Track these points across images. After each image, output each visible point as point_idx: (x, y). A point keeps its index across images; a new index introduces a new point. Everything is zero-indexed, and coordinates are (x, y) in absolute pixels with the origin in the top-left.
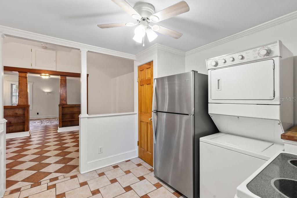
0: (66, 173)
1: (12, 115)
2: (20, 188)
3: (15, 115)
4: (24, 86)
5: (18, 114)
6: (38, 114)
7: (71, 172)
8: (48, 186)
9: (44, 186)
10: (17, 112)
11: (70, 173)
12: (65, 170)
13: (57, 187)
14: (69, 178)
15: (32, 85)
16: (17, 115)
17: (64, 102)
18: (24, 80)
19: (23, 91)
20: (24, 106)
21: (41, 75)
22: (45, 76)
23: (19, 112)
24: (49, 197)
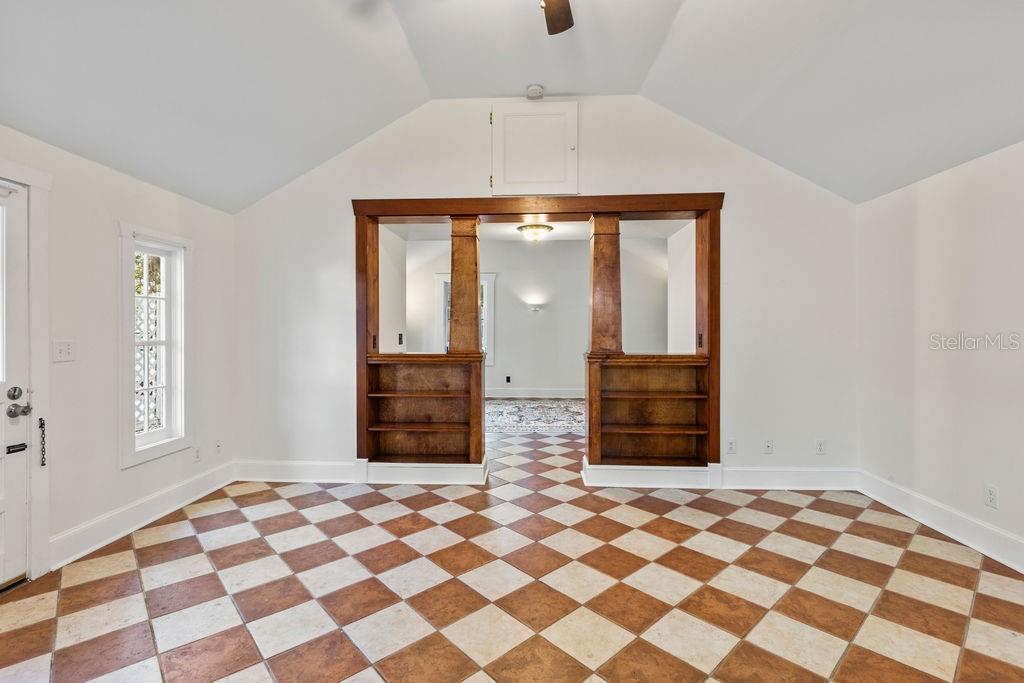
1: (437, 392)
3: (443, 392)
4: (467, 274)
5: (452, 388)
6: (508, 380)
10: (449, 380)
17: (609, 344)
18: (469, 248)
19: (464, 294)
20: (467, 355)
21: (520, 228)
22: (536, 230)
23: (455, 379)
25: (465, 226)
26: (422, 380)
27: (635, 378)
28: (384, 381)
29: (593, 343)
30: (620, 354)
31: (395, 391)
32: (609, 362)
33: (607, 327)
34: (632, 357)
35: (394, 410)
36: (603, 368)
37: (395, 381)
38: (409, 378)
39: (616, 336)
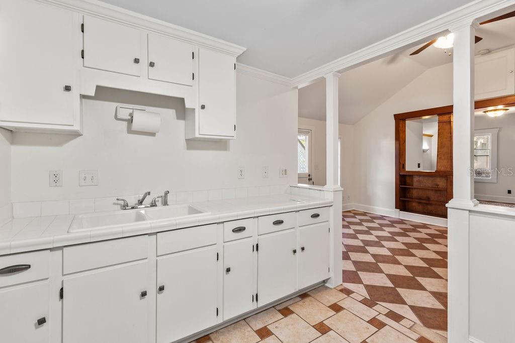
0: (424, 324)
1: (432, 187)
2: (353, 292)
3: (435, 188)
4: (446, 138)
5: (440, 186)
6: (509, 192)
7: (435, 331)
8: (374, 318)
9: (371, 313)
10: (439, 183)
11: (432, 330)
12: (430, 318)
13: (382, 330)
14: (416, 336)
15: (498, 134)
16: (438, 188)
18: (447, 127)
19: (444, 146)
21: (485, 112)
22: (495, 112)
23: (441, 183)
24: (356, 333)
25: (445, 118)
26: (425, 182)
28: (408, 181)
31: (412, 186)
35: (412, 193)
37: (412, 181)
38: (419, 181)
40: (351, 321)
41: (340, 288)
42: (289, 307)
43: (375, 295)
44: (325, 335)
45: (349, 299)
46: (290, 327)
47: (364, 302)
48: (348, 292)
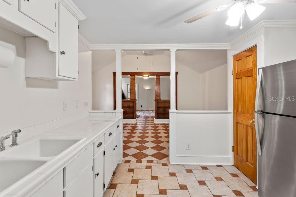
0: (159, 159)
1: (127, 107)
2: (130, 161)
3: (129, 107)
5: (131, 106)
6: (142, 106)
8: (146, 166)
9: (144, 165)
12: (158, 156)
13: (152, 169)
14: (161, 165)
15: (138, 84)
17: (158, 98)
18: (134, 81)
19: (132, 89)
20: (133, 100)
21: (143, 77)
22: (146, 77)
23: (131, 104)
24: (147, 175)
26: (125, 105)
27: (163, 104)
29: (156, 98)
30: (160, 100)
32: (158, 101)
33: (158, 95)
34: (162, 100)
36: (157, 102)
39: (160, 96)
40: (141, 172)
41: (124, 162)
42: (112, 183)
43: (139, 157)
44: (139, 183)
45: (132, 164)
46: (123, 191)
47: (137, 162)
48: (128, 162)
